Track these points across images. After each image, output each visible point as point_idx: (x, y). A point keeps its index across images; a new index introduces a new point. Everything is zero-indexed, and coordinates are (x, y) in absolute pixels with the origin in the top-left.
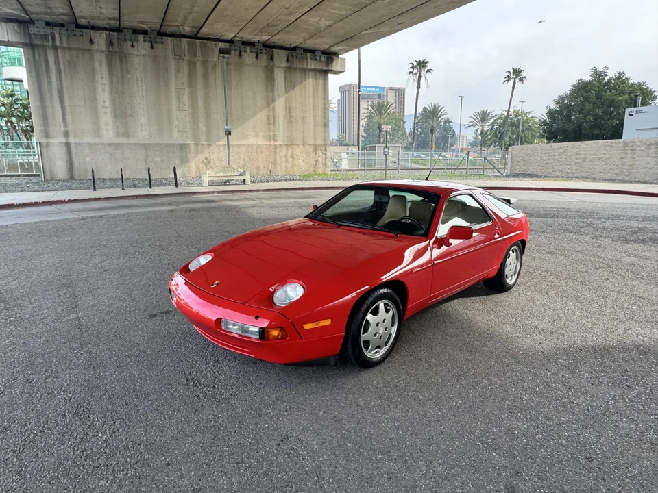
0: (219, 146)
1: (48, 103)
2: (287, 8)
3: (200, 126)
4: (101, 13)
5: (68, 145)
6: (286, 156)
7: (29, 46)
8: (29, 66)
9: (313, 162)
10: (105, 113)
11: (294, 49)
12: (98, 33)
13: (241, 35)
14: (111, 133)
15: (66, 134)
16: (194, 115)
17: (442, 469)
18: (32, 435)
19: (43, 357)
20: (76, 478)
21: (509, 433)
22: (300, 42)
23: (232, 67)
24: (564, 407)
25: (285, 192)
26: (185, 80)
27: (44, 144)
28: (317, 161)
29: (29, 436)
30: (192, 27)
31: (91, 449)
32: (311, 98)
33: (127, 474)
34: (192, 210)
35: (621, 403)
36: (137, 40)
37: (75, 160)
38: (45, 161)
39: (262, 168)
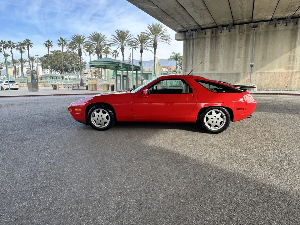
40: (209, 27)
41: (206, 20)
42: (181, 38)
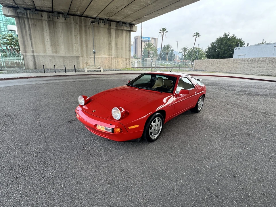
0: (91, 57)
1: (25, 39)
2: (116, 6)
3: (84, 50)
4: (45, 5)
5: (34, 56)
6: (115, 62)
7: (17, 17)
8: (18, 25)
9: (125, 64)
10: (48, 44)
11: (119, 22)
12: (44, 13)
13: (98, 16)
14: (50, 52)
15: (33, 52)
16: (81, 46)
17: (182, 182)
18: (23, 171)
19: (26, 138)
20: (41, 188)
21: (205, 167)
22: (121, 19)
23: (96, 28)
24: (223, 156)
25: (115, 75)
26: (78, 32)
27: (25, 55)
28: (126, 64)
29: (22, 171)
30: (81, 12)
31: (47, 176)
32: (125, 41)
33: (62, 186)
34: (82, 81)
35: (243, 155)
36: (59, 16)
37: (37, 61)
38: (25, 61)
39: (107, 65)
40: (44, 10)
41: (45, 3)
42: (11, 14)
